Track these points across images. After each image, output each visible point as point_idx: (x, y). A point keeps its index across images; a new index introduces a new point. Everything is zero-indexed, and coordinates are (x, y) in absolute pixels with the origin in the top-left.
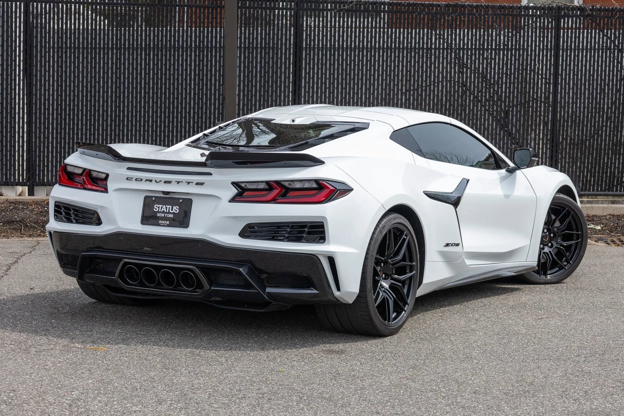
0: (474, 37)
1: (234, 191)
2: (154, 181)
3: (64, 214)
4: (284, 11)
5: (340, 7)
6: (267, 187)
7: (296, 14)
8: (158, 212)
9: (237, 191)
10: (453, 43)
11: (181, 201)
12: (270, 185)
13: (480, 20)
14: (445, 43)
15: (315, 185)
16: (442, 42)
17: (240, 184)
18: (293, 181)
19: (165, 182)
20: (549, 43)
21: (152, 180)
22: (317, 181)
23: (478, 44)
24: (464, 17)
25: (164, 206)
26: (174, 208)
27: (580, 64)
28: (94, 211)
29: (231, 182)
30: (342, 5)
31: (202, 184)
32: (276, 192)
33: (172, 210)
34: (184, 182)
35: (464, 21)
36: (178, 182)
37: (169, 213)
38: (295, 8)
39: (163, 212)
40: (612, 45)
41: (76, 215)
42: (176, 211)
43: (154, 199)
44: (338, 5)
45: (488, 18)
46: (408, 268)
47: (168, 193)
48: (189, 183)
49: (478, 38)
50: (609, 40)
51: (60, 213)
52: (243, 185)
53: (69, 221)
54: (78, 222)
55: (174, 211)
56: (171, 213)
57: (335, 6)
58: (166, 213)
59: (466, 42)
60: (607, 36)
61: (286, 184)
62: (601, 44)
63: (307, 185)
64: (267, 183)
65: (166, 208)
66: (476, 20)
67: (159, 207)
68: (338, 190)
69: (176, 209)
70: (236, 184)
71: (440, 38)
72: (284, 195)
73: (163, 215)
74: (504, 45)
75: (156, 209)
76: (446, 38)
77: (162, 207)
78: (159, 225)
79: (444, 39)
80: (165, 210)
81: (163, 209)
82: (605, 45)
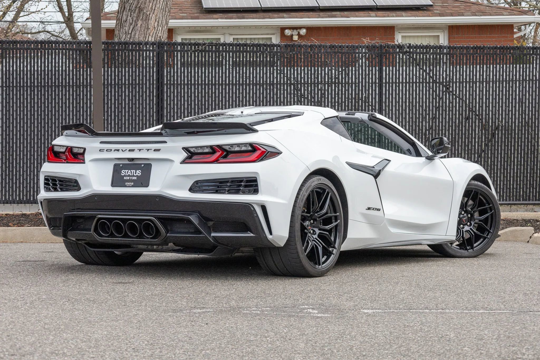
0: (309, 72)
1: (184, 155)
2: (121, 150)
3: (51, 185)
4: (148, 52)
5: (195, 48)
6: (211, 151)
7: (158, 54)
8: (125, 176)
9: (187, 155)
10: (292, 77)
11: (143, 165)
12: (213, 149)
13: (314, 57)
14: (285, 77)
15: (250, 148)
16: (282, 76)
17: (190, 149)
18: (232, 145)
19: (129, 151)
20: (374, 76)
21: (119, 150)
22: (251, 145)
23: (313, 78)
24: (301, 55)
25: (130, 171)
26: (138, 171)
27: (401, 93)
28: (75, 179)
29: (182, 147)
30: (197, 47)
31: (159, 150)
32: (218, 154)
33: (136, 174)
34: (145, 149)
35: (301, 58)
36: (140, 150)
37: (133, 176)
38: (157, 49)
39: (129, 176)
40: (428, 76)
41: (61, 185)
42: (139, 174)
43: (121, 165)
44: (193, 46)
45: (321, 55)
46: (333, 218)
47: (132, 159)
48: (148, 150)
49: (313, 73)
50: (424, 73)
51: (49, 184)
52: (192, 150)
53: (56, 190)
54: (62, 190)
55: (137, 174)
56: (135, 176)
57: (191, 48)
58: (131, 176)
59: (303, 76)
60: (423, 69)
61: (227, 148)
62: (418, 76)
63: (244, 148)
64: (211, 147)
65: (131, 172)
66: (311, 57)
67: (125, 172)
68: (269, 152)
69: (139, 173)
70: (186, 149)
71: (280, 73)
72: (225, 157)
73: (128, 178)
74: (335, 78)
75: (123, 174)
76: (285, 72)
77: (128, 172)
78: (126, 186)
79: (284, 74)
80: (130, 174)
81: (128, 173)
82: (421, 76)
